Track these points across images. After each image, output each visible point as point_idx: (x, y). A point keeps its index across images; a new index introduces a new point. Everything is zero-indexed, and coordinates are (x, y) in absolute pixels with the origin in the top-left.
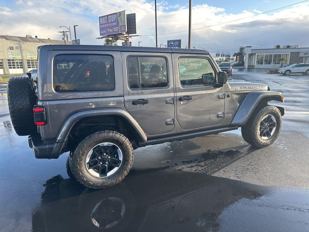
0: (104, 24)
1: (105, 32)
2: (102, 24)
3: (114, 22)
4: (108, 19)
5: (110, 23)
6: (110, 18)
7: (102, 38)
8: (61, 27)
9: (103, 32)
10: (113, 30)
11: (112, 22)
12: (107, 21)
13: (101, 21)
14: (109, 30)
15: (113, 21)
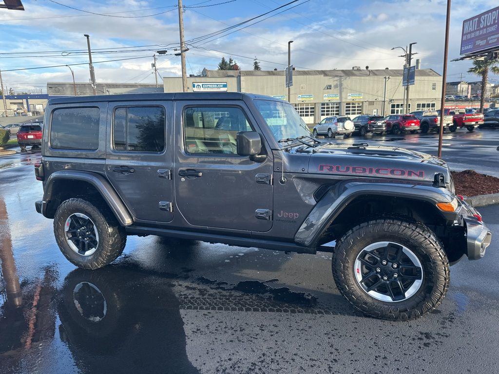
0: (471, 33)
1: (470, 47)
2: (467, 34)
3: (491, 25)
4: (479, 22)
5: (484, 28)
6: (484, 20)
7: (462, 59)
8: (393, 49)
9: (466, 48)
10: (487, 42)
11: (487, 27)
12: (478, 26)
13: (466, 27)
14: (479, 42)
15: (488, 24)
